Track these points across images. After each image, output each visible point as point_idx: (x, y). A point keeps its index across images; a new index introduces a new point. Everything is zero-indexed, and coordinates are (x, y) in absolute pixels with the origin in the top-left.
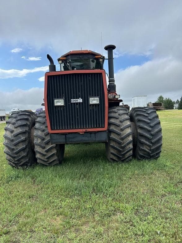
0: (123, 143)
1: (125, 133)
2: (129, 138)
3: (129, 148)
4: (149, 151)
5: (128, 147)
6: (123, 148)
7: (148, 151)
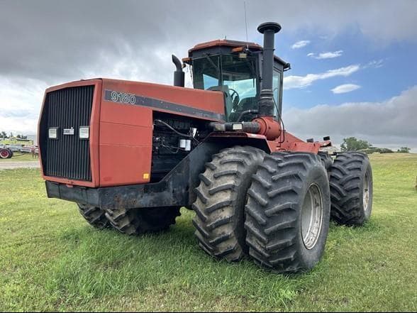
0: (210, 221)
1: (215, 201)
2: (222, 213)
3: (223, 233)
4: (264, 253)
5: (219, 231)
6: (210, 230)
7: (260, 250)
